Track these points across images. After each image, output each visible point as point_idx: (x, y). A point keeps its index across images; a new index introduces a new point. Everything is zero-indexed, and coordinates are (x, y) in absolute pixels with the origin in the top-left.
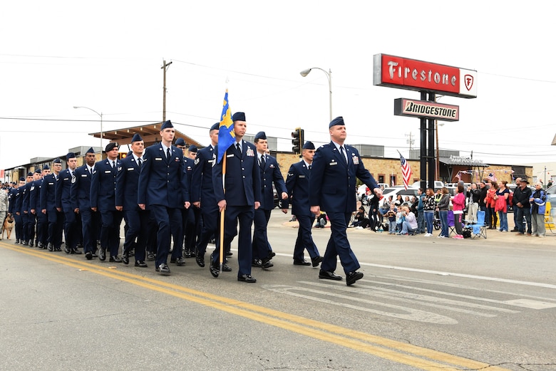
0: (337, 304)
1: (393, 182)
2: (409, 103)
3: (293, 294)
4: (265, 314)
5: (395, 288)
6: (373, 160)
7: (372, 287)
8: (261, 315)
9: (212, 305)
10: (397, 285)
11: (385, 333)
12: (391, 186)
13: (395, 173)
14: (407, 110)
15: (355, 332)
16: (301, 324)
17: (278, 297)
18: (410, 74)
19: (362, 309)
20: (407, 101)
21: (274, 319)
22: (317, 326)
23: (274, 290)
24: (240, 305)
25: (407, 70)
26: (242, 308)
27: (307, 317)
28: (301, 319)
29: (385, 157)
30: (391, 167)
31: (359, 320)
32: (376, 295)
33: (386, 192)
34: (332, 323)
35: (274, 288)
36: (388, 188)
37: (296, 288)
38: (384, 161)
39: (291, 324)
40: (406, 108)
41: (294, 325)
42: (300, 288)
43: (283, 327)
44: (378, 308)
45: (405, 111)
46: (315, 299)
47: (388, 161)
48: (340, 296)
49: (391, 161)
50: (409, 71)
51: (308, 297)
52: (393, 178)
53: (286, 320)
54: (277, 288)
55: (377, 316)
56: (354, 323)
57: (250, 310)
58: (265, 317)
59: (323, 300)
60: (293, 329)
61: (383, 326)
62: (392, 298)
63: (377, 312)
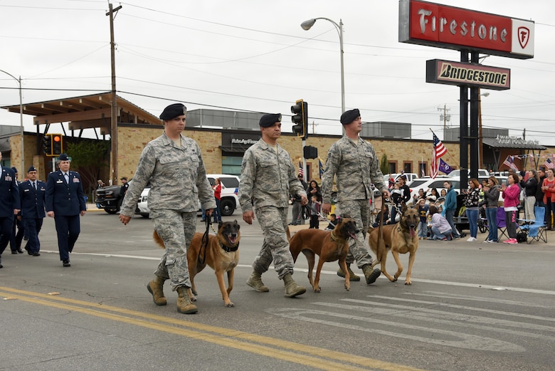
0: (368, 330)
1: (423, 171)
2: (445, 66)
3: (309, 319)
4: (275, 347)
5: (439, 308)
6: (396, 142)
7: (410, 307)
8: (269, 349)
9: (202, 338)
10: (442, 304)
11: (435, 366)
12: (420, 176)
13: (426, 160)
14: (443, 75)
15: (396, 365)
16: (324, 358)
17: (290, 324)
18: (446, 26)
19: (400, 336)
20: (444, 64)
21: (288, 353)
22: (346, 359)
23: (283, 315)
24: (239, 336)
25: (443, 21)
26: (243, 340)
27: (331, 348)
28: (323, 351)
29: (412, 138)
30: (420, 152)
31: (399, 350)
32: (416, 318)
33: (416, 184)
34: (364, 356)
35: (282, 312)
36: (418, 179)
37: (311, 312)
38: (411, 144)
39: (311, 358)
40: (442, 73)
41: (315, 359)
42: (316, 312)
43: (302, 362)
44: (421, 333)
45: (440, 77)
46: (337, 324)
47: (415, 144)
48: (370, 320)
49: (419, 144)
50: (445, 22)
51: (329, 323)
52: (423, 166)
53: (304, 353)
54: (286, 312)
55: (421, 345)
56: (393, 355)
57: (254, 342)
58: (275, 350)
59: (348, 326)
60: (314, 365)
61: (431, 357)
62: (437, 321)
63: (421, 339)
